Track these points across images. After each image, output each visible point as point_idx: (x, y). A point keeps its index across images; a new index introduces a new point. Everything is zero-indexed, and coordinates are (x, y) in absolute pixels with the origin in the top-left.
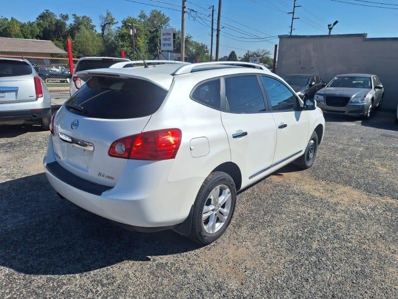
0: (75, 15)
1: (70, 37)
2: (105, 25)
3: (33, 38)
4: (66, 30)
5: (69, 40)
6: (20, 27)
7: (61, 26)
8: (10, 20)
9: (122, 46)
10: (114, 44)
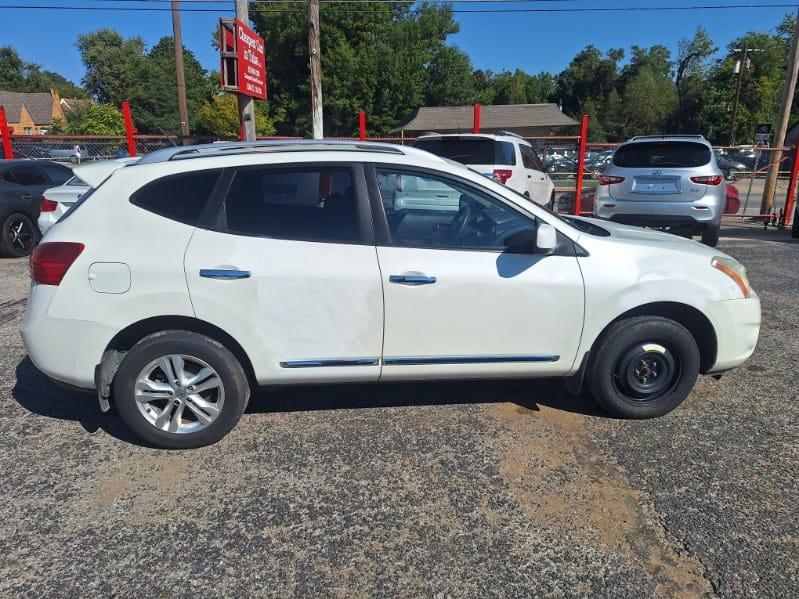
0: (635, 48)
1: (615, 91)
2: (688, 58)
3: (542, 102)
4: (615, 79)
5: (614, 96)
6: (526, 84)
7: (605, 73)
8: (513, 73)
9: (717, 100)
10: (698, 96)
